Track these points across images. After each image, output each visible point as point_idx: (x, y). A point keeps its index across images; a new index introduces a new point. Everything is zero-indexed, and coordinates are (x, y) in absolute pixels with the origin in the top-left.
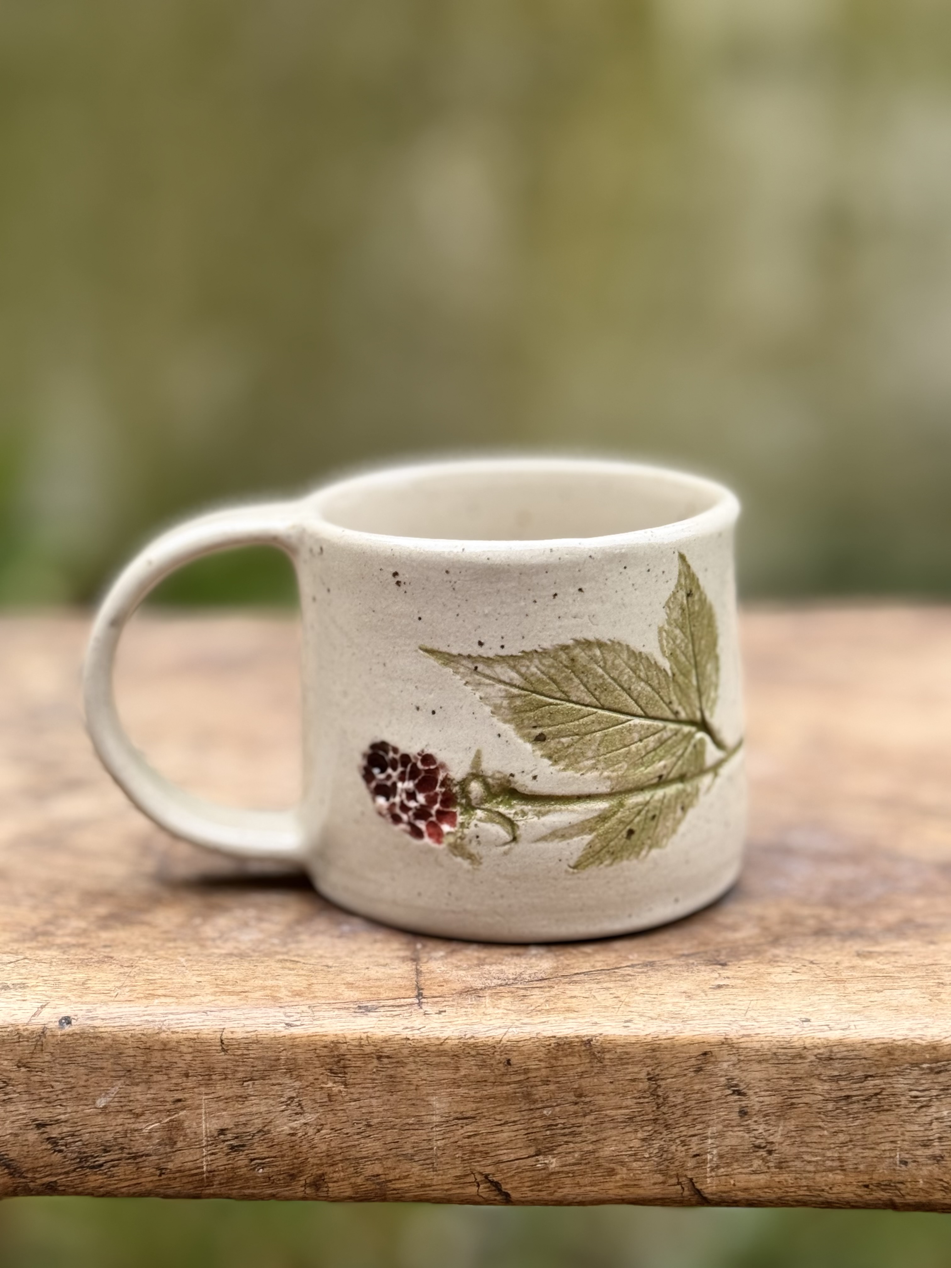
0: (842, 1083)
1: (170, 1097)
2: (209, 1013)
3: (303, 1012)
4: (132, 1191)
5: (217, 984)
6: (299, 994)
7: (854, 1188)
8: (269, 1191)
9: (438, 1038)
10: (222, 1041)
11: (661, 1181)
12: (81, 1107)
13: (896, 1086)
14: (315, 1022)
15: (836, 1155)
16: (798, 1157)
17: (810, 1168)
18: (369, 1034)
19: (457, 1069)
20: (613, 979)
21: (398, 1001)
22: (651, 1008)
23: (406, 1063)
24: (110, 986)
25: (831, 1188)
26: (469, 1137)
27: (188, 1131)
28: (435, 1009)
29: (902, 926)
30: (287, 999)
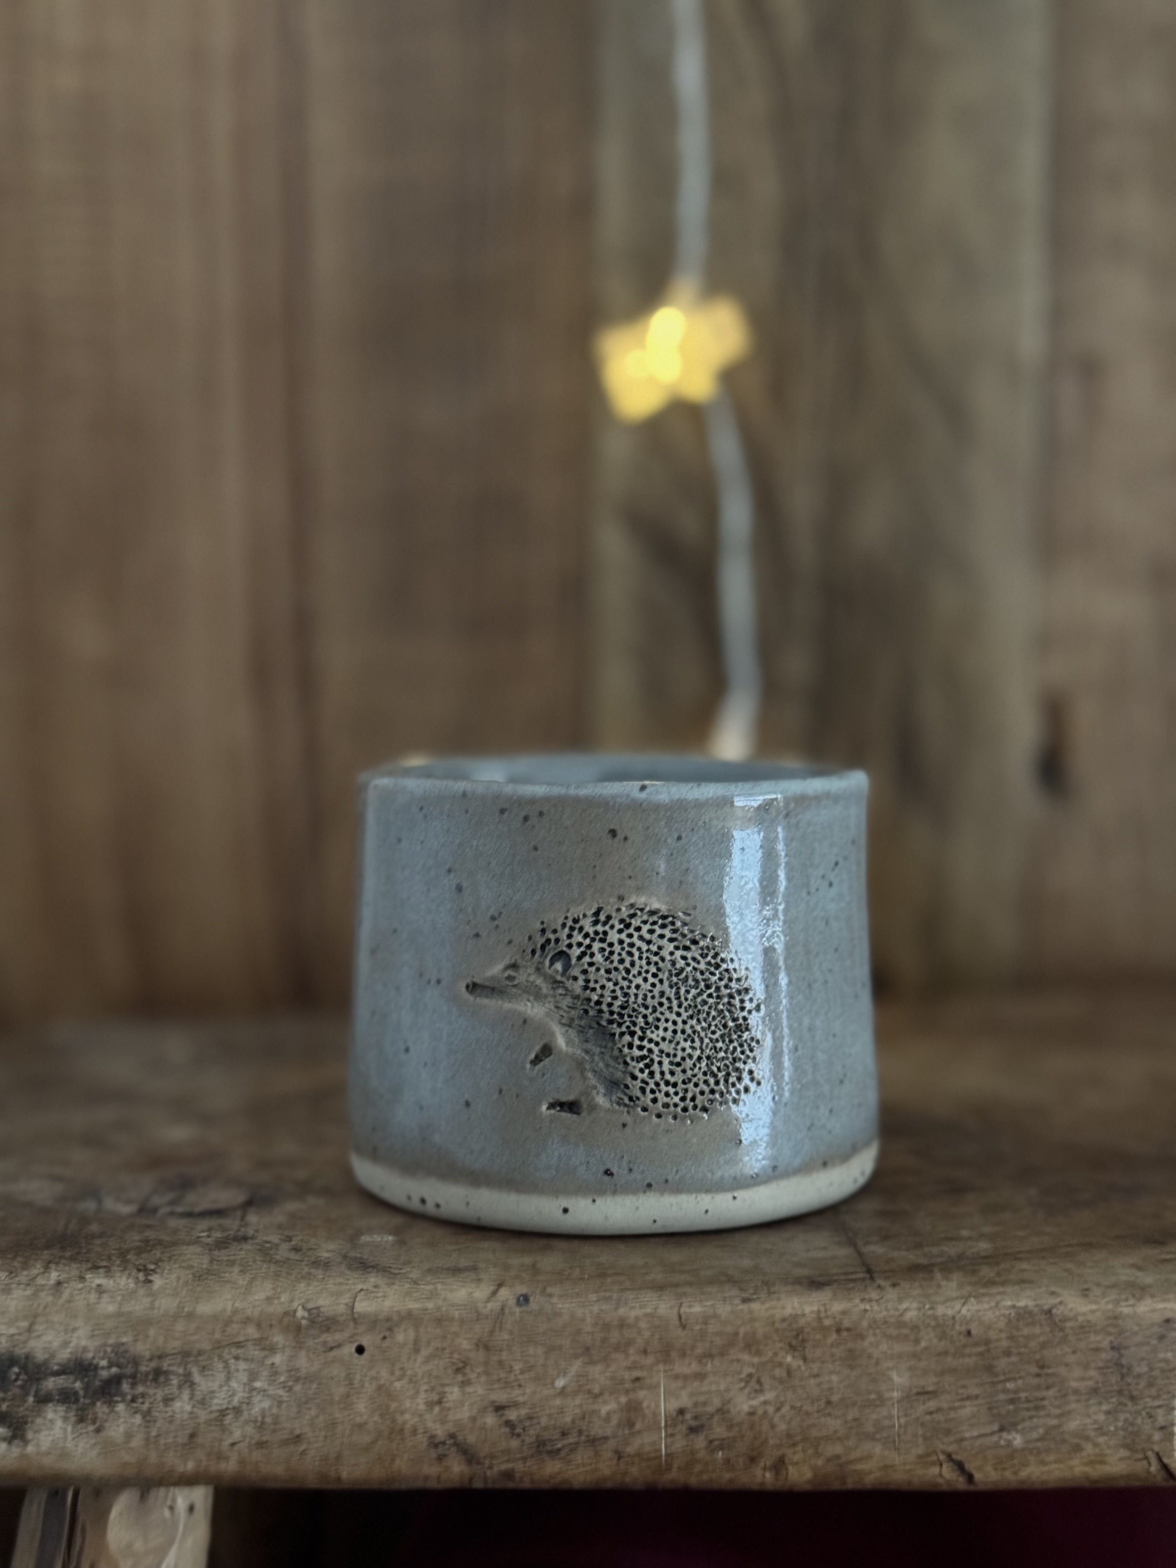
1: (628, 1376)
2: (664, 1290)
3: (757, 1287)
5: (664, 1265)
6: (747, 1272)
9: (897, 1309)
10: (680, 1318)
11: (1126, 1456)
12: (539, 1388)
14: (772, 1297)
18: (826, 1308)
19: (917, 1341)
20: (1057, 1256)
21: (850, 1276)
23: (866, 1336)
24: (560, 1268)
26: (931, 1413)
27: (646, 1411)
28: (889, 1282)
30: (738, 1276)
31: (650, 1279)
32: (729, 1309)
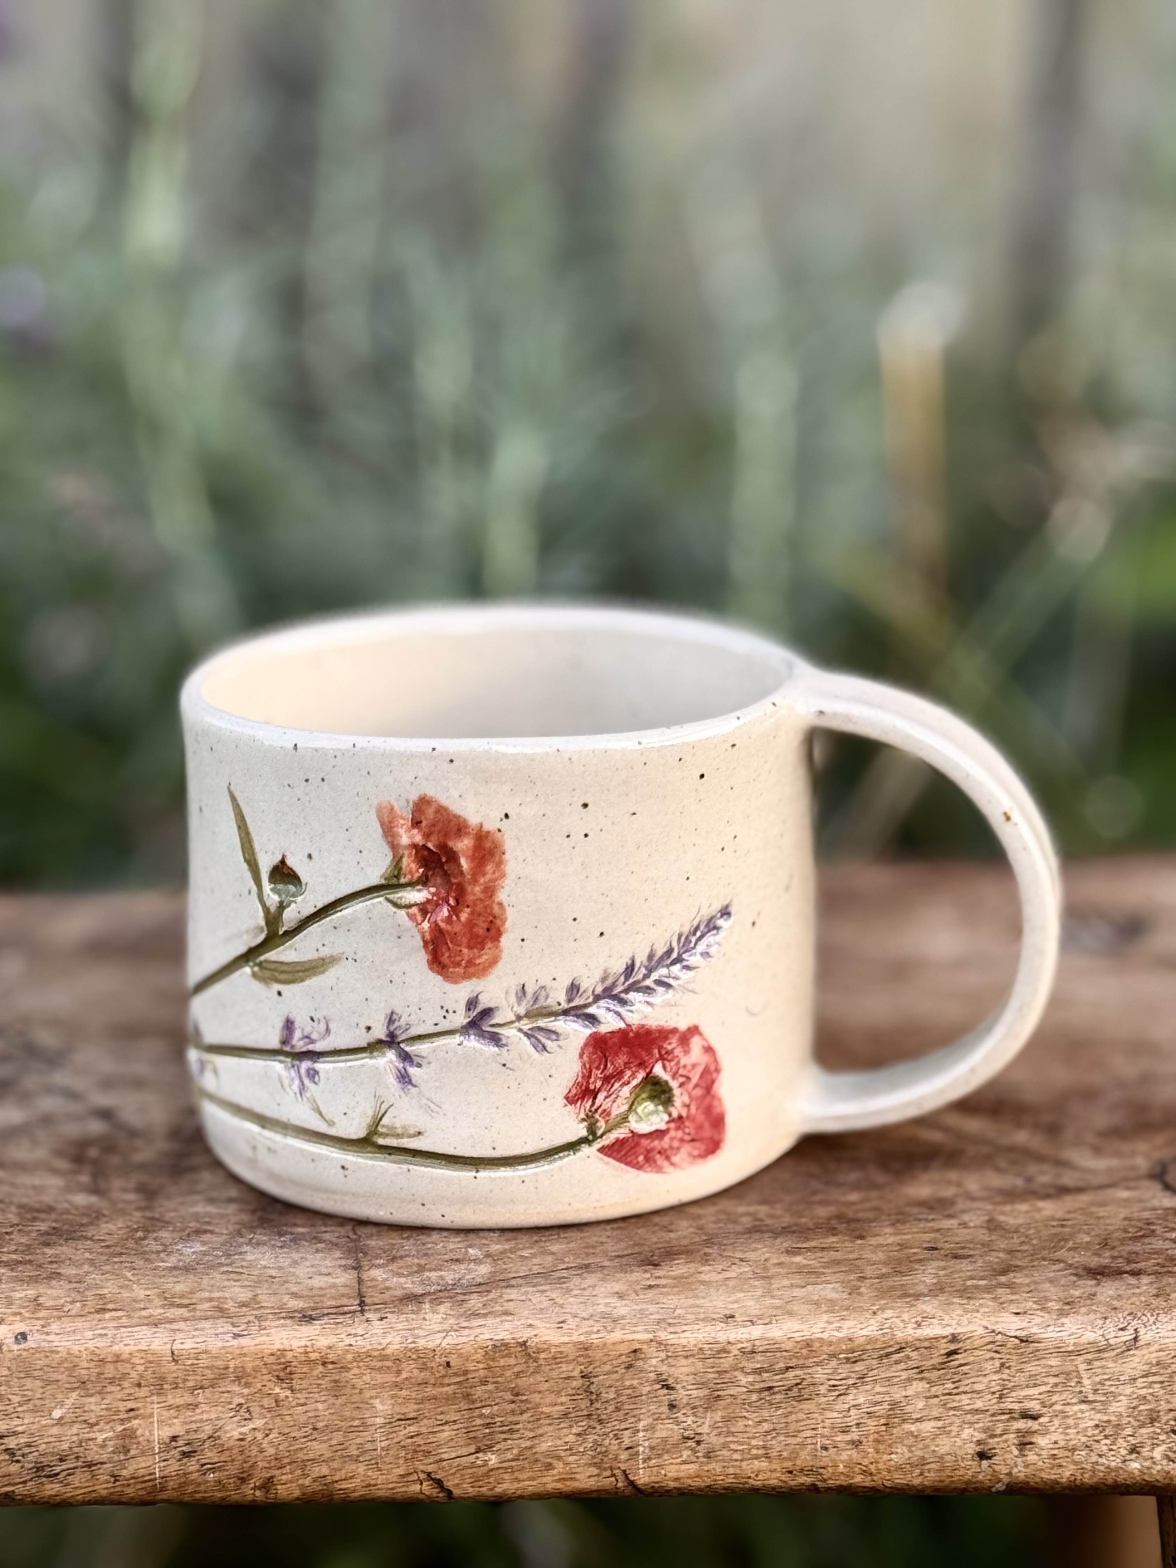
0: (765, 1375)
1: (123, 1406)
2: (160, 1326)
3: (249, 1322)
4: (87, 1499)
5: (166, 1299)
6: (243, 1305)
7: (778, 1475)
8: (219, 1495)
9: (380, 1344)
10: (173, 1353)
11: (595, 1474)
12: (37, 1419)
13: (815, 1376)
14: (262, 1332)
15: (761, 1443)
17: (736, 1456)
18: (314, 1342)
19: (399, 1372)
20: (549, 1282)
21: (342, 1309)
22: (583, 1309)
23: (350, 1369)
24: (62, 1301)
25: (757, 1475)
26: (412, 1437)
27: (141, 1439)
28: (378, 1316)
29: (833, 1222)
30: (233, 1310)
31: (148, 1314)
32: (220, 1344)
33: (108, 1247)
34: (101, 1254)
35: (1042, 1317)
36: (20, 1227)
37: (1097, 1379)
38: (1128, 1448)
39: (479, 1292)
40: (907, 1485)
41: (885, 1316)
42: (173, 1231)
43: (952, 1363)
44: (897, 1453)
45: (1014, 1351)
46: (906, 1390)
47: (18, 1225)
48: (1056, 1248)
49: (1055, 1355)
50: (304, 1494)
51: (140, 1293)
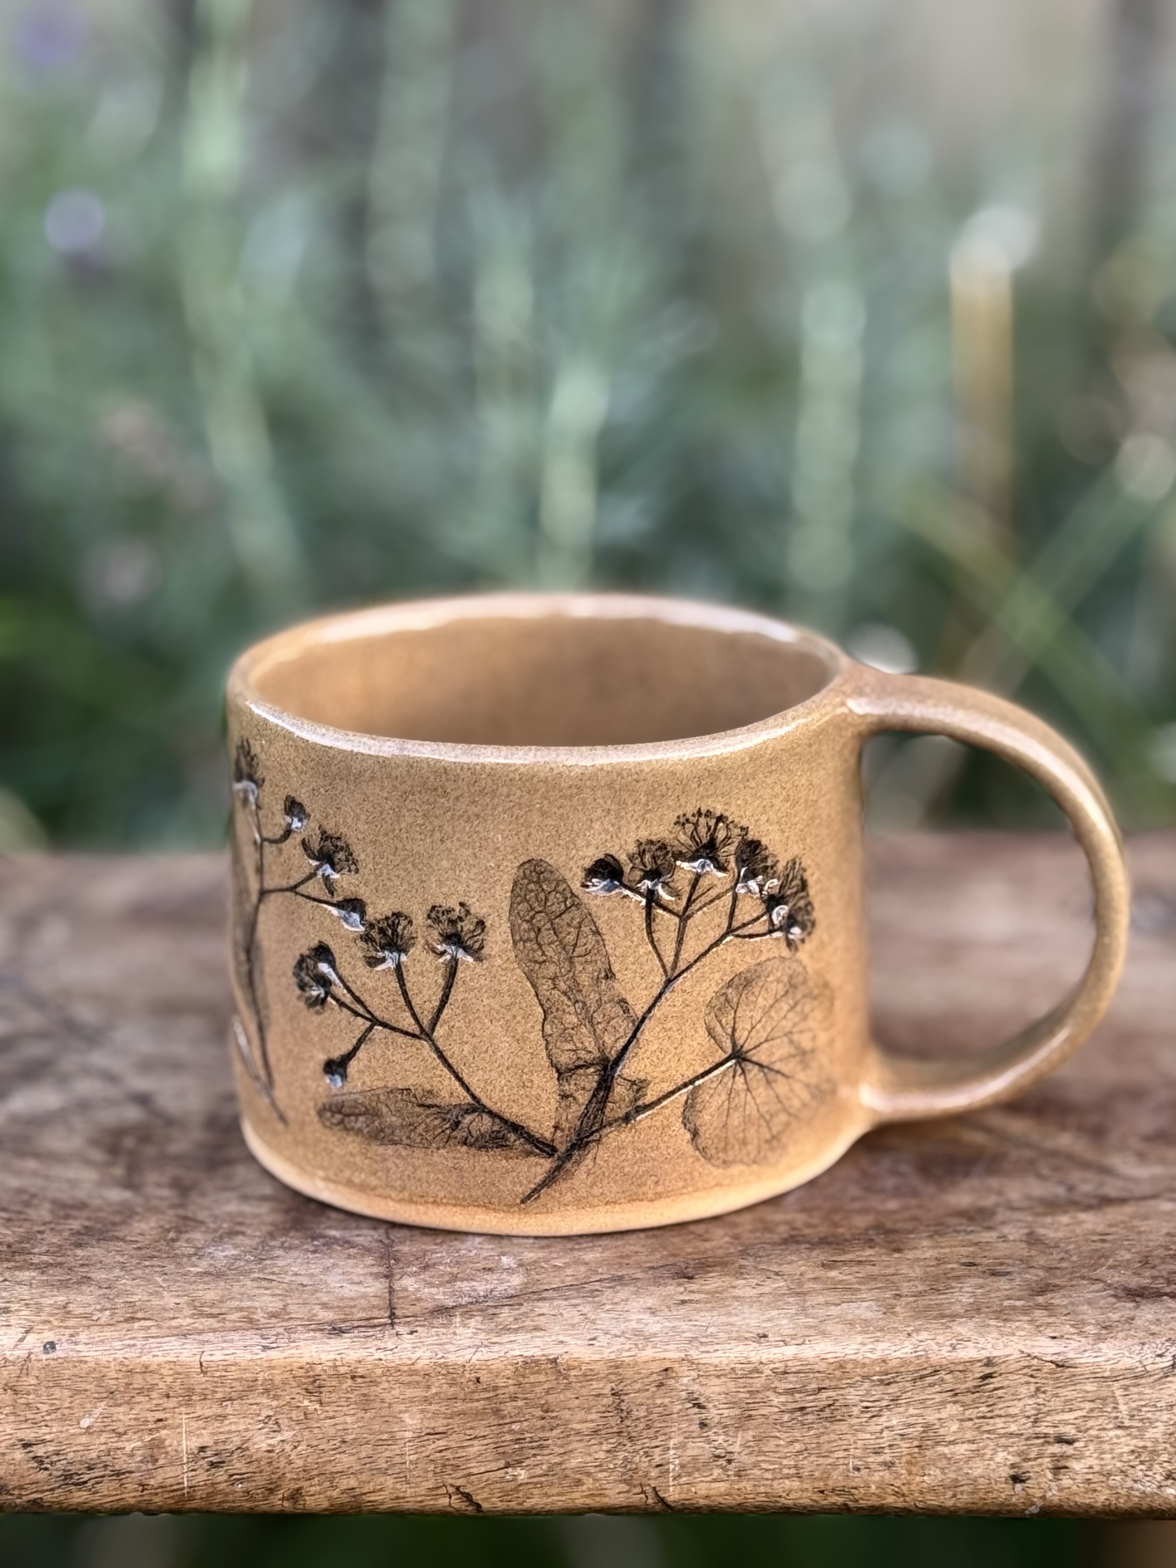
0: (797, 1396)
1: (152, 1417)
2: (189, 1337)
3: (278, 1334)
4: (115, 1507)
6: (274, 1315)
7: (809, 1494)
8: (248, 1505)
10: (201, 1363)
11: (625, 1490)
12: (66, 1428)
13: (848, 1397)
15: (792, 1463)
16: (756, 1465)
17: (768, 1475)
18: (343, 1356)
19: (428, 1387)
20: (581, 1295)
21: (371, 1321)
22: (615, 1325)
23: (379, 1383)
25: (788, 1495)
26: (441, 1451)
27: (169, 1449)
28: (407, 1329)
29: (871, 1232)
30: (263, 1321)
31: (176, 1324)
32: (249, 1357)
33: (139, 1248)
34: (132, 1257)
35: (1079, 1341)
36: (52, 1226)
37: (1134, 1405)
38: (1164, 1474)
39: (511, 1305)
40: (940, 1506)
41: (920, 1338)
42: (206, 1232)
43: (987, 1387)
44: (930, 1475)
45: (1050, 1376)
46: (939, 1413)
47: (50, 1223)
48: (1095, 1266)
49: (1092, 1380)
50: (332, 1505)
51: (169, 1300)
